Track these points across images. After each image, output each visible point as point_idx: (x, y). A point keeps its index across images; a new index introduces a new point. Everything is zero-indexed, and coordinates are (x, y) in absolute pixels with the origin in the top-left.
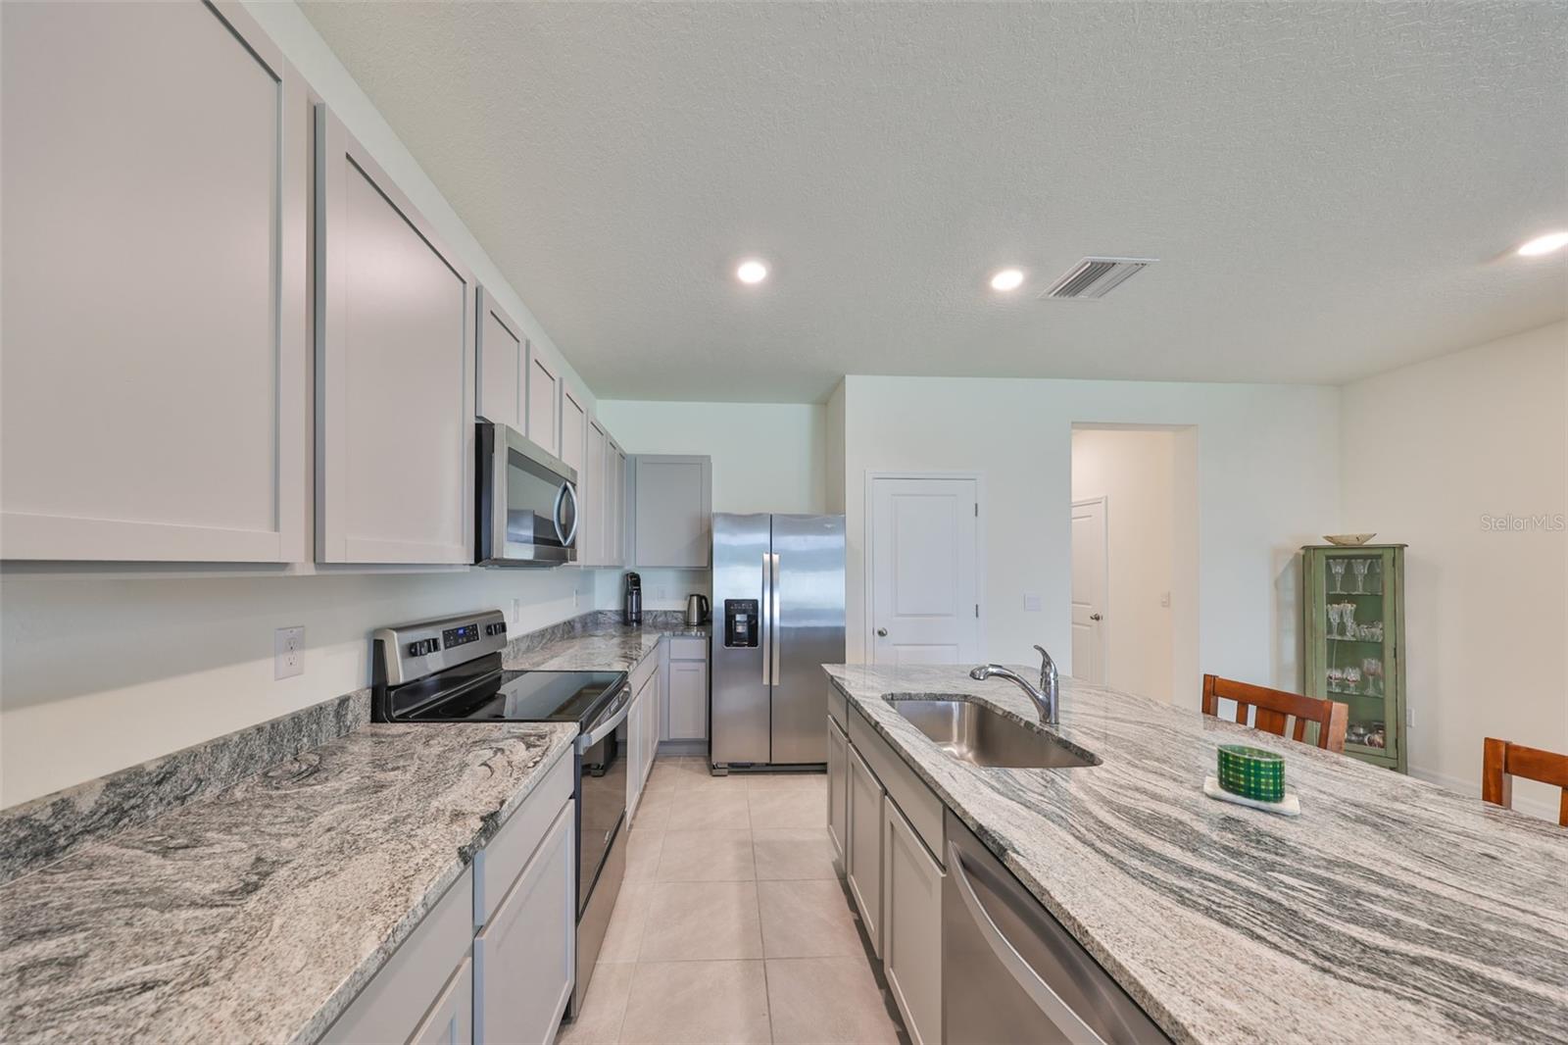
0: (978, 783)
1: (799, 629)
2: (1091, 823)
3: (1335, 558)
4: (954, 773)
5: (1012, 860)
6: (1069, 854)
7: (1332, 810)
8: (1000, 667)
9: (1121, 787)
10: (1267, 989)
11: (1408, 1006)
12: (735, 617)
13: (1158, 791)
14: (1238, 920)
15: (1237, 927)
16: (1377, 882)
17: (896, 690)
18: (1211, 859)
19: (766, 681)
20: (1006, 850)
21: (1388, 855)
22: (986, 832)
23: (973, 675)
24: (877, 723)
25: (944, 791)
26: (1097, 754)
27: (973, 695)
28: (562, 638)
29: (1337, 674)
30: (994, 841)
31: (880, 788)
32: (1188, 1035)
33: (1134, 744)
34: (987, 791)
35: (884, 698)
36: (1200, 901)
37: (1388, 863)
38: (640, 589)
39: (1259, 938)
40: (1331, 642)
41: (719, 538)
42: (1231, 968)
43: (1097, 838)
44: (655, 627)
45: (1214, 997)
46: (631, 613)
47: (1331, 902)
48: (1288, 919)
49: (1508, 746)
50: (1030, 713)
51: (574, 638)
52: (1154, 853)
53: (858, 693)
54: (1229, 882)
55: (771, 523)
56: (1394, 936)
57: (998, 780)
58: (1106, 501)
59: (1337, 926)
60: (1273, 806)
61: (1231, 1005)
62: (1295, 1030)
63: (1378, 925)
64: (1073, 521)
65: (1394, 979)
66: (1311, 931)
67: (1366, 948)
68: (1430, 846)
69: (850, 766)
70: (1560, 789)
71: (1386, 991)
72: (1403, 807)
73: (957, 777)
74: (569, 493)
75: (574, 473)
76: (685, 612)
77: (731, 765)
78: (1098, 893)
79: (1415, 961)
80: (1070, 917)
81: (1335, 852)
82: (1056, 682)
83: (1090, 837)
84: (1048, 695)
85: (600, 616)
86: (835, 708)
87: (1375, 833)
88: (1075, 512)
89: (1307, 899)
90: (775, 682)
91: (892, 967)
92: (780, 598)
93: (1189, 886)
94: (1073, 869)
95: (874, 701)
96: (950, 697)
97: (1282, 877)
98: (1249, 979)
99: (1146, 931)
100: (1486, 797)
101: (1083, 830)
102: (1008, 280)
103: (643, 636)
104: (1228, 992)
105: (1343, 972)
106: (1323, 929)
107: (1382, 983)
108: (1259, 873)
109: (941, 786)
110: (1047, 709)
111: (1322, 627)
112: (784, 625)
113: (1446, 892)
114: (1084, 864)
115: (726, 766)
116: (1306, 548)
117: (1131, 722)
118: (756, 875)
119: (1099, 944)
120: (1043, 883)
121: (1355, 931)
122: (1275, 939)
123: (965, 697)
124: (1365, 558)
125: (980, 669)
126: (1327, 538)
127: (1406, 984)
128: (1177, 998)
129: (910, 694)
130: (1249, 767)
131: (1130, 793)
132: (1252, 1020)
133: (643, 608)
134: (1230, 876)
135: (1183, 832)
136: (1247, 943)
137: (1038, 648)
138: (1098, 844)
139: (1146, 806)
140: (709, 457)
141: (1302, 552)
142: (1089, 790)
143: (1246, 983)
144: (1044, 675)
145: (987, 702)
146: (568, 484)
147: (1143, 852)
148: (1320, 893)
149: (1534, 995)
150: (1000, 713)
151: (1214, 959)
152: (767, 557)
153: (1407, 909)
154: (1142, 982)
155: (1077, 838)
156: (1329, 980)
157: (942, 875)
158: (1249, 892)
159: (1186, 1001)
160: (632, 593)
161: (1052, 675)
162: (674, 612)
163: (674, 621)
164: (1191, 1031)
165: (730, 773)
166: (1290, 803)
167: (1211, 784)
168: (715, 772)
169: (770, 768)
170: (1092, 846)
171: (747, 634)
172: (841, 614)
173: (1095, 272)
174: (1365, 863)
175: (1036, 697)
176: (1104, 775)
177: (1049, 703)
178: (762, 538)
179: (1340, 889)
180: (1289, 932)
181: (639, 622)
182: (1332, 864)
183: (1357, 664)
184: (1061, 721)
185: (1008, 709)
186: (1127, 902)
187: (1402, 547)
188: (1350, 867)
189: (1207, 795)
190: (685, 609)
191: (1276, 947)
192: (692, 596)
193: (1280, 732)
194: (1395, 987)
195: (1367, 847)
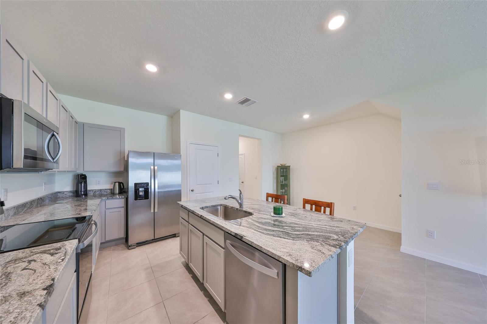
0: (232, 224)
1: (165, 192)
2: (256, 227)
3: (282, 168)
4: (226, 223)
5: (244, 238)
6: (254, 234)
7: (288, 214)
8: (231, 196)
9: (258, 218)
10: (288, 246)
11: (303, 241)
12: (139, 189)
13: (265, 217)
14: (282, 236)
15: (282, 237)
16: (296, 224)
17: (203, 206)
18: (276, 228)
19: (152, 211)
20: (243, 237)
21: (296, 220)
22: (237, 234)
23: (225, 198)
24: (201, 216)
25: (225, 228)
26: (252, 212)
27: (223, 204)
28: (37, 207)
29: (282, 191)
30: (240, 236)
31: (202, 234)
32: (281, 257)
33: (258, 209)
34: (234, 225)
35: (200, 208)
36: (277, 235)
37: (296, 221)
38: (86, 181)
39: (285, 238)
40: (281, 185)
41: (131, 160)
42: (283, 244)
43: (258, 229)
44: (95, 196)
45: (282, 250)
46: (81, 191)
47: (292, 229)
48: (287, 234)
49: (305, 199)
50: (237, 206)
51: (44, 206)
52: (268, 229)
53: (193, 208)
54: (279, 231)
55: (154, 155)
56: (299, 232)
57: (236, 222)
58: (245, 155)
60: (281, 216)
61: (285, 250)
62: (293, 250)
63: (297, 231)
64: (239, 159)
65: (301, 238)
66: (290, 235)
67: (297, 235)
68: (300, 217)
69: (190, 231)
70: (310, 205)
71: (300, 240)
72: (296, 212)
73: (227, 224)
74: (55, 136)
75: (58, 128)
76: (112, 189)
77: (137, 244)
78: (261, 239)
79: (302, 234)
80: (258, 246)
81: (290, 221)
82: (243, 198)
83: (257, 229)
84: (241, 201)
85: (59, 194)
86: (183, 214)
88: (240, 156)
89: (289, 230)
90: (156, 211)
91: (207, 283)
92: (158, 181)
93: (274, 233)
94: (256, 236)
95: (198, 210)
96: (218, 205)
97: (285, 227)
98: (286, 245)
99: (270, 243)
100: (303, 208)
101: (255, 229)
102: (228, 96)
103: (88, 201)
104: (284, 248)
105: (295, 239)
106: (292, 234)
107: (300, 239)
108: (282, 228)
109: (224, 227)
110: (241, 205)
111: (280, 181)
112: (159, 191)
113: (303, 223)
114: (257, 235)
115: (136, 244)
116: (278, 166)
117: (256, 205)
118: (155, 277)
119: (264, 248)
120: (252, 241)
121: (295, 233)
122: (287, 238)
123: (221, 205)
124: (285, 168)
125: (227, 197)
126: (281, 164)
127: (302, 238)
128: (278, 252)
129: (207, 206)
130: (278, 209)
131: (260, 219)
132: (287, 251)
133: (89, 188)
134: (279, 230)
135: (270, 224)
136: (284, 240)
137: (239, 190)
138: (259, 230)
139: (264, 221)
140: (124, 129)
141: (277, 167)
142: (253, 220)
143: (285, 246)
144: (240, 196)
145: (226, 205)
146: (55, 133)
147: (266, 230)
148: (290, 228)
149: (313, 234)
150: (230, 207)
151: (281, 244)
152: (152, 167)
153: (300, 227)
154: (273, 252)
155: (255, 230)
156: (295, 241)
157: (223, 250)
158: (282, 231)
159: (279, 252)
160: (81, 183)
161: (242, 196)
162: (105, 189)
163: (106, 193)
164: (281, 256)
165: (137, 246)
166: (284, 215)
167: (272, 214)
168: (130, 248)
169: (154, 241)
170: (257, 231)
171: (144, 195)
172: (180, 186)
173: (246, 100)
174: (294, 222)
175: (239, 202)
176: (255, 217)
177: (241, 203)
178: (151, 160)
179: (292, 227)
180: (288, 236)
181: (86, 194)
182: (291, 223)
183: (284, 189)
184: (244, 207)
185: (232, 206)
186: (266, 239)
187: (290, 166)
189: (272, 216)
190: (112, 188)
191: (287, 239)
192: (115, 182)
193: (278, 202)
194: (301, 239)
195: (293, 219)
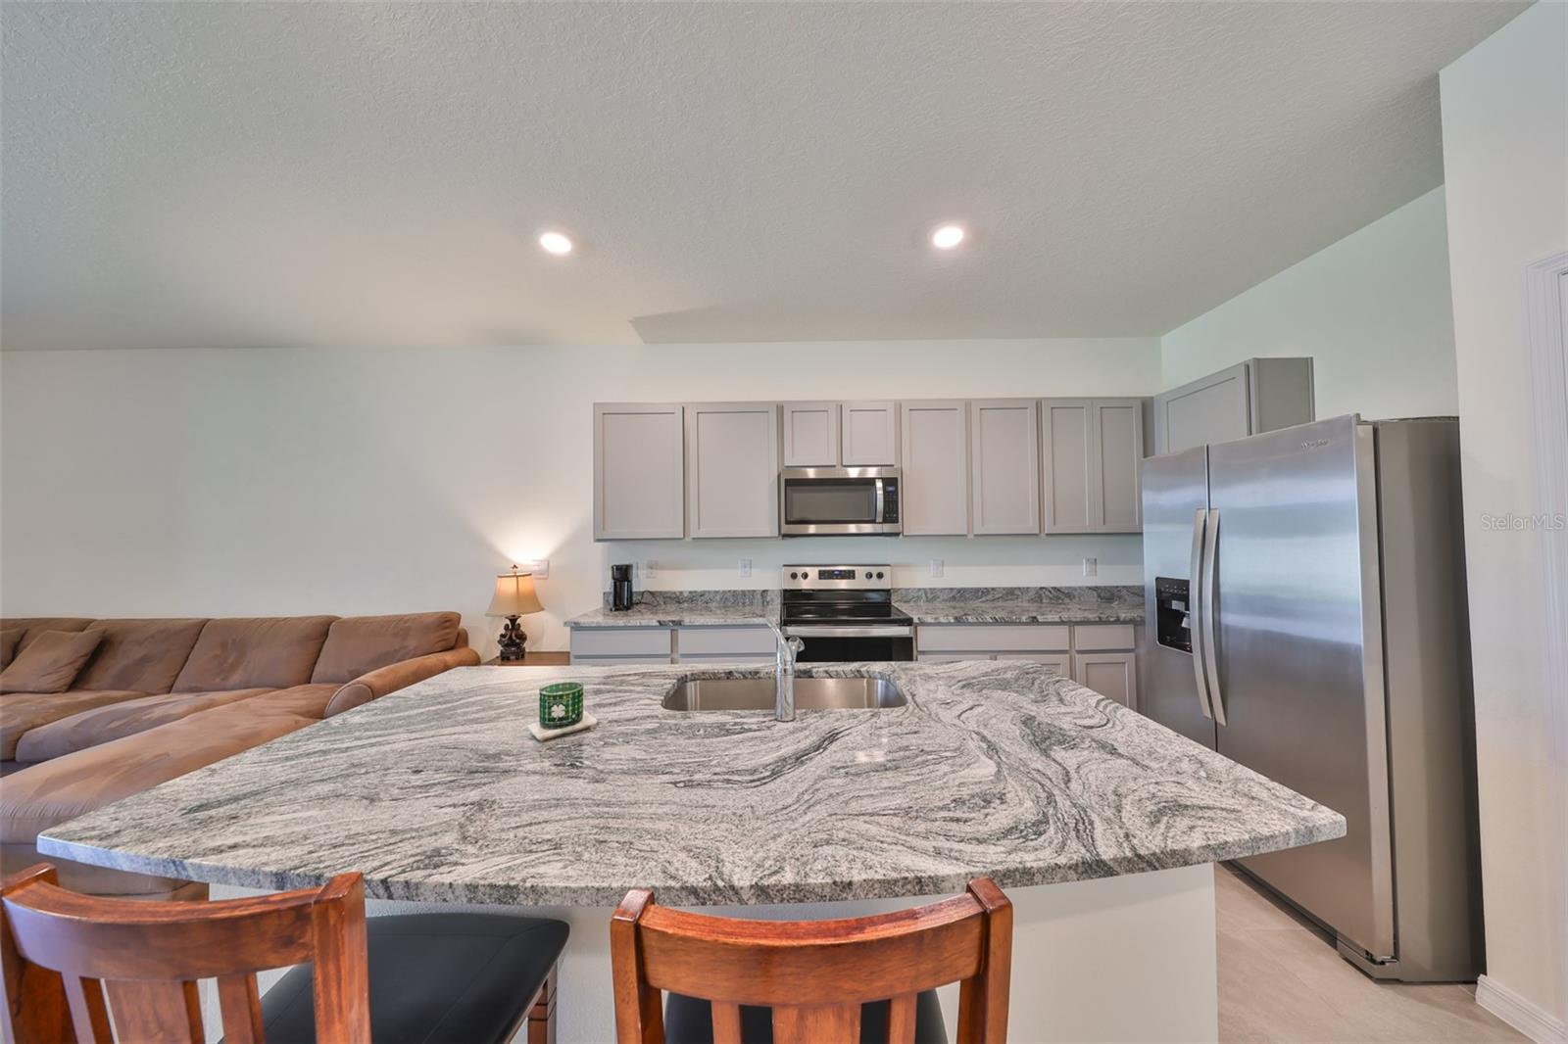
37: (476, 732)
59: (487, 696)
67: (477, 695)
81: (500, 724)
87: (486, 750)
121: (480, 698)
174: (485, 726)
179: (491, 708)
188: (491, 720)
195: (487, 737)
